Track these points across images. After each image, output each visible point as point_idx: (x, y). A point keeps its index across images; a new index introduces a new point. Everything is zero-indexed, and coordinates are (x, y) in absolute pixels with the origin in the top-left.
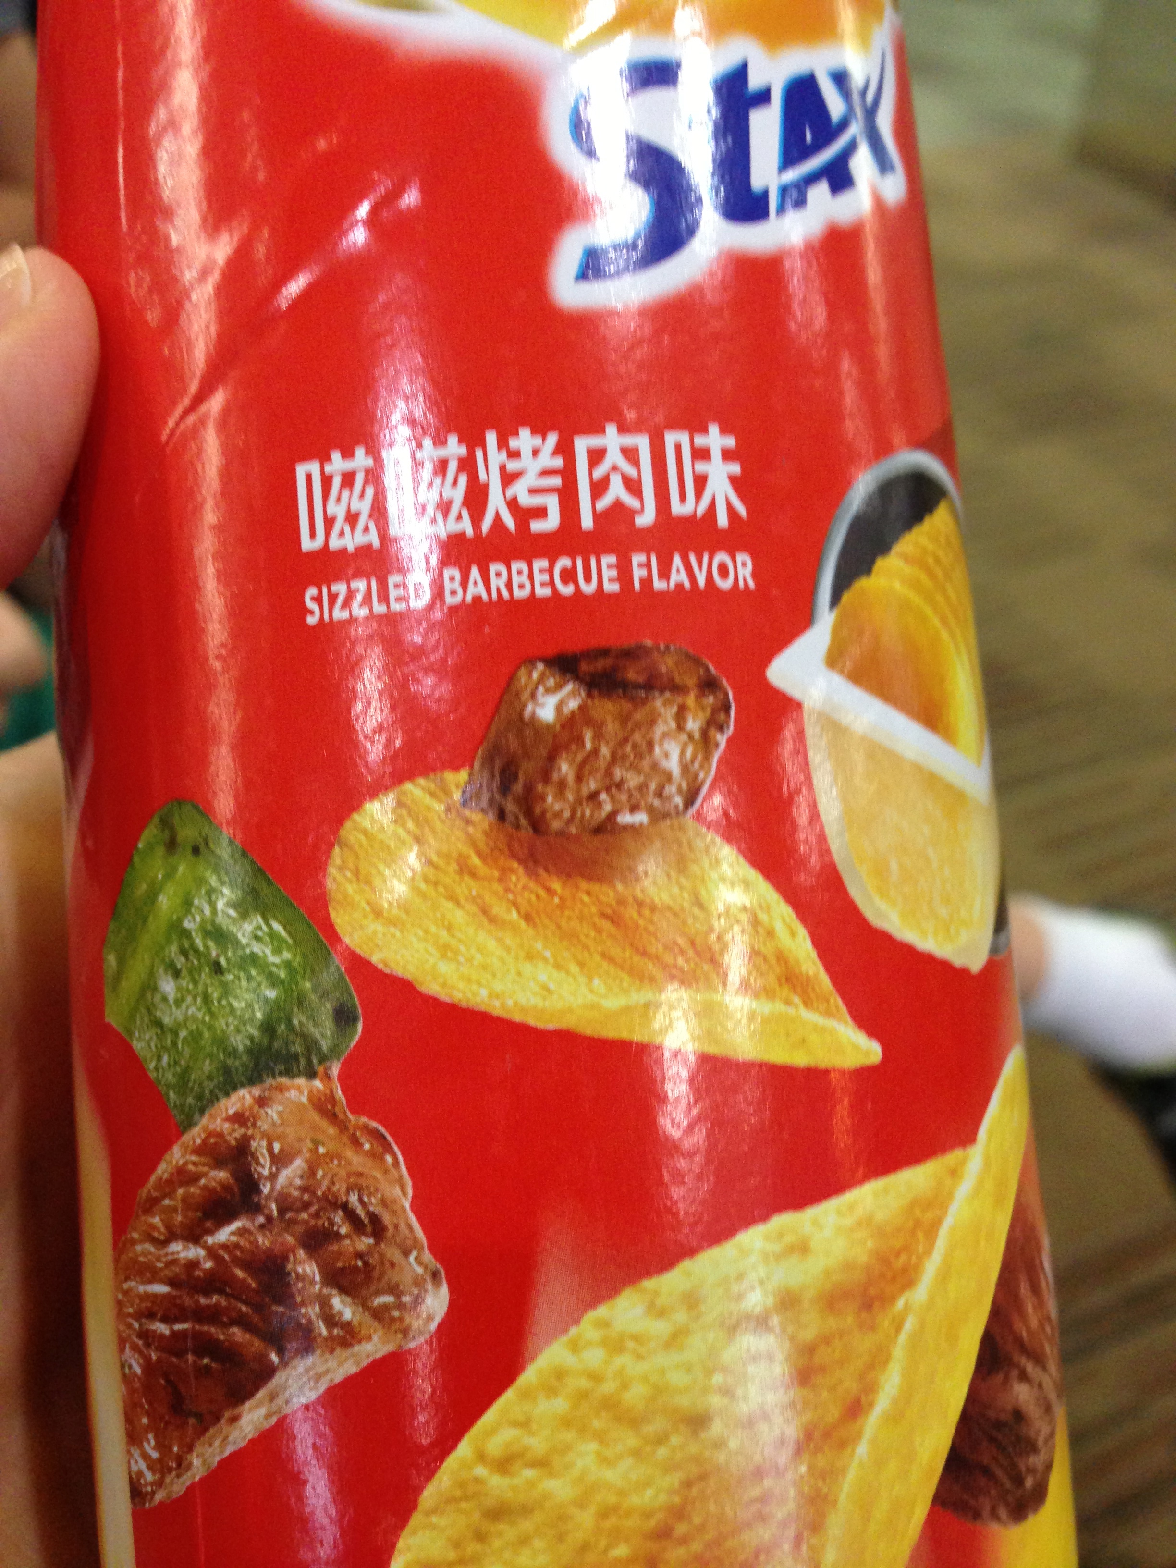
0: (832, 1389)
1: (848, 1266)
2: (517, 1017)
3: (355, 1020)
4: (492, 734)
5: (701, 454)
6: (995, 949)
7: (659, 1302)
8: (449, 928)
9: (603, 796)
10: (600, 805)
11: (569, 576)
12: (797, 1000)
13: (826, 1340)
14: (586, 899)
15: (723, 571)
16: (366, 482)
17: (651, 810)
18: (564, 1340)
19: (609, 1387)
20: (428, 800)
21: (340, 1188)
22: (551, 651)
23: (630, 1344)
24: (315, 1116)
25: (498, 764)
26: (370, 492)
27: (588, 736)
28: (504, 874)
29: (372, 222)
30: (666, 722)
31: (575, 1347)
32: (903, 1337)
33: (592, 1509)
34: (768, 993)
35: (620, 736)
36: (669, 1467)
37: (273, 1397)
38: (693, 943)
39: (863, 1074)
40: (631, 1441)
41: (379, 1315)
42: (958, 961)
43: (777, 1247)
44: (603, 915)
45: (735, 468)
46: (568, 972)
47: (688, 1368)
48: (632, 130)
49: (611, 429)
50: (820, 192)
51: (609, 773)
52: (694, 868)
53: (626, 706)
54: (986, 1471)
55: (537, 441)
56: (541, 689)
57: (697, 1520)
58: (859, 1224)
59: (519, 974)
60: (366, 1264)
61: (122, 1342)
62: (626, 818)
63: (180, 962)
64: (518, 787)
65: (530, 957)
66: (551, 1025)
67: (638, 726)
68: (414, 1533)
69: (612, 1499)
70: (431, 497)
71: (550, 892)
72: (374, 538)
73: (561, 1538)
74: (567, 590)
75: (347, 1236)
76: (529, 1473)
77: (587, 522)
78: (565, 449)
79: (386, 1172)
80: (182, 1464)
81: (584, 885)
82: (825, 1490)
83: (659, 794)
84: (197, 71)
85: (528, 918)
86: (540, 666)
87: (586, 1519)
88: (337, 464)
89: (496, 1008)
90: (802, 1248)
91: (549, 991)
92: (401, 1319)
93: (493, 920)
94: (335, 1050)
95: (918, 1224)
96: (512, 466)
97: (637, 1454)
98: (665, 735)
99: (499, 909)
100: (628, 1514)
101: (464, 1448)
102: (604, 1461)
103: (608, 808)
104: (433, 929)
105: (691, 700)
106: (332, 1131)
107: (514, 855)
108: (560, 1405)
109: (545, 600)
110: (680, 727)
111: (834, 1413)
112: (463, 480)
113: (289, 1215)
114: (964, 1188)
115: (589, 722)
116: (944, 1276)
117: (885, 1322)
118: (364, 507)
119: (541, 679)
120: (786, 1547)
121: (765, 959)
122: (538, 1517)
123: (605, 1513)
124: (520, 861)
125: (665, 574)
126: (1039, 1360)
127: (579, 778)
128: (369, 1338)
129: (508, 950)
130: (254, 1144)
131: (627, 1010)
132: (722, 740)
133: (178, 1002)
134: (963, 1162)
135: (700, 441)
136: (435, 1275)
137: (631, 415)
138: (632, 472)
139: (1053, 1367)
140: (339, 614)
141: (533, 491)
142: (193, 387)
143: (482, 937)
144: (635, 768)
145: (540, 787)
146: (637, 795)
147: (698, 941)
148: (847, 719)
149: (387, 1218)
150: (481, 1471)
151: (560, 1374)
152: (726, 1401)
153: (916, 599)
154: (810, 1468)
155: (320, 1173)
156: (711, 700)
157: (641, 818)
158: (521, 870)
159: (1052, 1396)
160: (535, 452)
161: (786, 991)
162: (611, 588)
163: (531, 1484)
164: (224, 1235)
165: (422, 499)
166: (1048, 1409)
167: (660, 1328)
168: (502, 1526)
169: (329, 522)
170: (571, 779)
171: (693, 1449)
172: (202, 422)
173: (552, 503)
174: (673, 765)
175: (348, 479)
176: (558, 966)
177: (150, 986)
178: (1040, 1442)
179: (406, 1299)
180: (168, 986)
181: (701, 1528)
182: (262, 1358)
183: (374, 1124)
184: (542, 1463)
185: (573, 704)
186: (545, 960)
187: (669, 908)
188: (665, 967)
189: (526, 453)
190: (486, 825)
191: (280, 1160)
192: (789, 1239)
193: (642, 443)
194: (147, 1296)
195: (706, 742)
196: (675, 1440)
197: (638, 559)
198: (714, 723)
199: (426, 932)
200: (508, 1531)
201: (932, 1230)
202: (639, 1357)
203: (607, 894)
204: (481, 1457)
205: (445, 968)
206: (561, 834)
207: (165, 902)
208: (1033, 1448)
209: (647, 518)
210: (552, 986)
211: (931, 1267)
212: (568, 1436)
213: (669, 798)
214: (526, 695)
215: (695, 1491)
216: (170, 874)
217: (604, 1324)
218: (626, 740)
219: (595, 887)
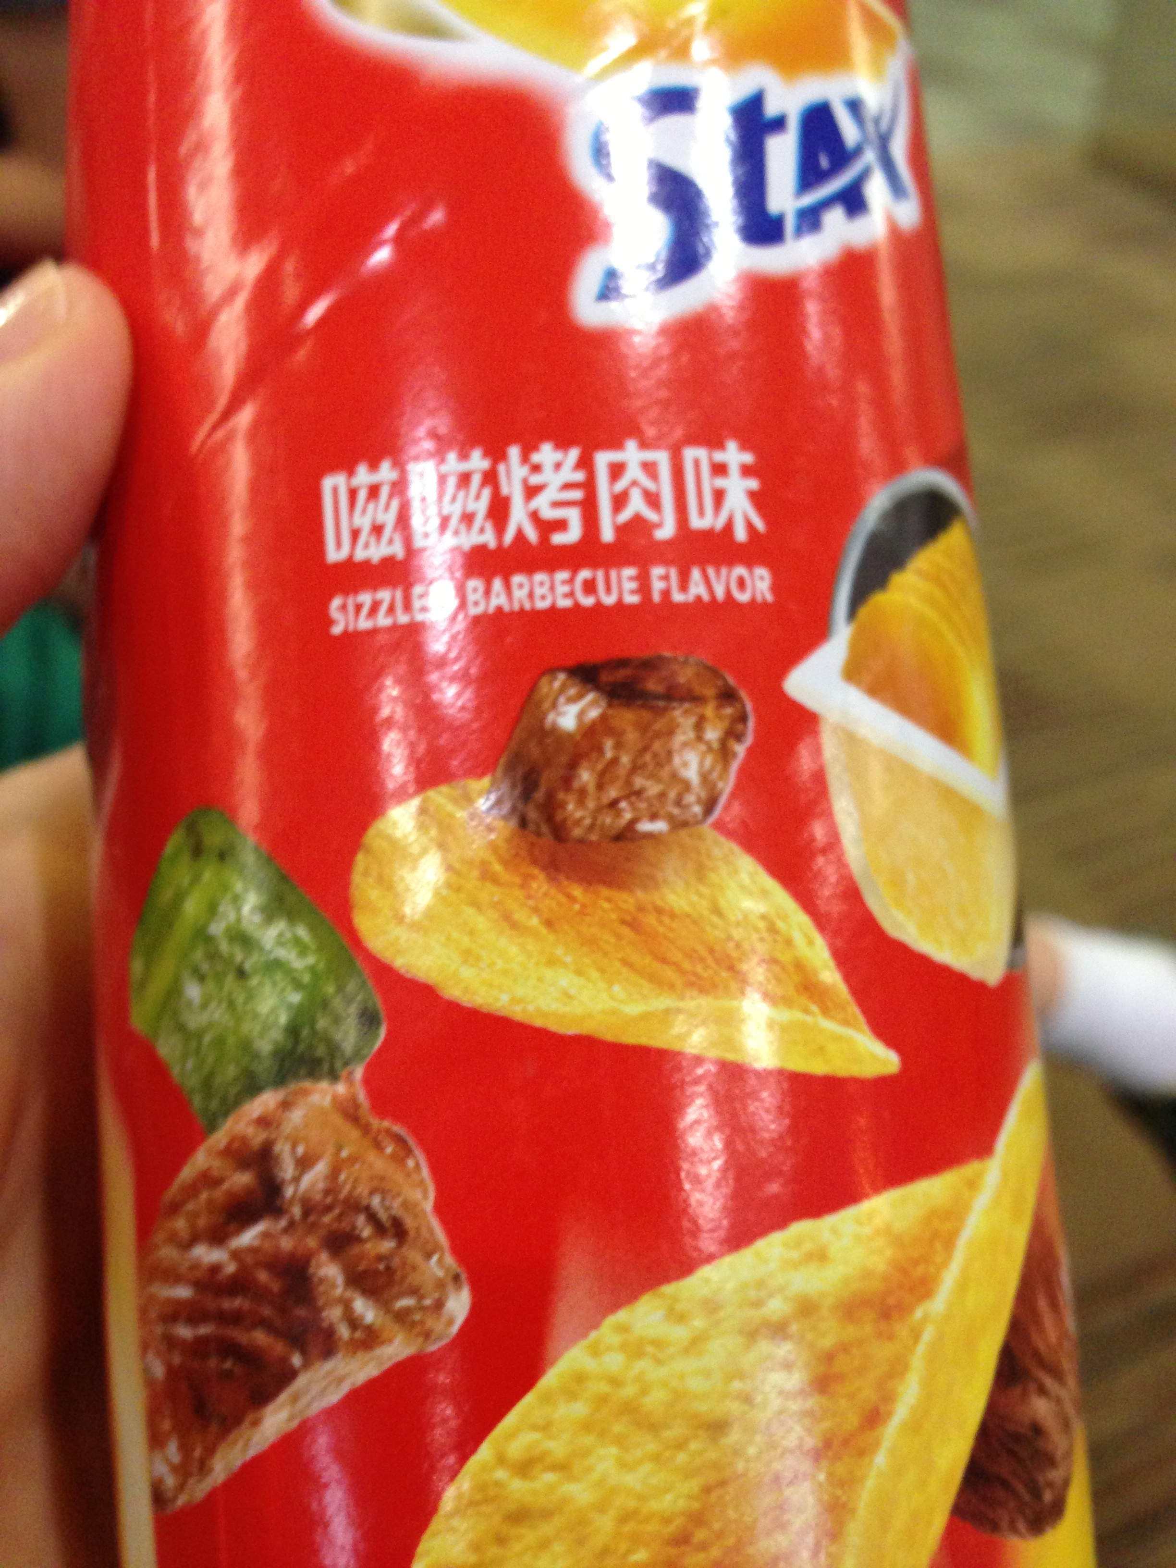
0: (851, 1397)
1: (867, 1274)
2: (538, 1022)
3: (378, 1024)
4: (513, 744)
5: (720, 469)
6: (1012, 964)
7: (679, 1307)
8: (472, 933)
9: (623, 805)
10: (618, 813)
11: (590, 587)
12: (814, 1008)
13: (844, 1348)
14: (606, 905)
15: (741, 583)
16: (391, 496)
17: (671, 818)
18: (583, 1344)
19: (629, 1391)
20: (450, 807)
21: (362, 1190)
22: (571, 663)
23: (650, 1349)
24: (338, 1120)
25: (520, 772)
26: (395, 504)
27: (608, 745)
28: (527, 878)
29: (399, 240)
30: (685, 733)
31: (596, 1352)
32: (921, 1348)
33: (612, 1513)
34: (785, 1001)
35: (640, 746)
36: (688, 1473)
37: (295, 1399)
38: (711, 951)
39: (882, 1083)
40: (652, 1447)
41: (402, 1317)
42: (975, 973)
43: (795, 1255)
44: (623, 922)
45: (753, 484)
46: (589, 979)
47: (707, 1374)
48: (653, 155)
49: (631, 445)
50: (834, 218)
51: (628, 782)
52: (713, 877)
53: (646, 715)
54: (1005, 1484)
55: (558, 456)
56: (562, 700)
57: (716, 1526)
58: (878, 1232)
59: (540, 980)
60: (388, 1268)
61: (145, 1347)
62: (645, 826)
63: (205, 967)
64: (540, 795)
65: (552, 962)
66: (570, 1029)
67: (658, 735)
68: (435, 1535)
69: (632, 1504)
70: (455, 511)
71: (572, 899)
72: (398, 550)
73: (581, 1542)
74: (588, 601)
75: (368, 1239)
76: (550, 1477)
77: (607, 534)
78: (586, 463)
79: (408, 1175)
80: (204, 1467)
81: (605, 892)
82: (844, 1499)
83: (678, 803)
84: (228, 93)
85: (549, 924)
86: (561, 677)
87: (605, 1523)
88: (363, 476)
89: (517, 1013)
90: (820, 1256)
91: (569, 997)
92: (422, 1322)
93: (514, 925)
94: (357, 1055)
95: (935, 1235)
96: (535, 480)
97: (656, 1458)
98: (685, 745)
99: (521, 915)
100: (647, 1519)
101: (485, 1451)
102: (624, 1465)
103: (628, 816)
104: (455, 934)
105: (709, 710)
106: (354, 1134)
107: (534, 862)
108: (580, 1409)
109: (565, 611)
110: (699, 738)
111: (853, 1420)
112: (487, 493)
113: (312, 1219)
114: (982, 1201)
115: (611, 732)
116: (962, 1287)
117: (902, 1331)
118: (389, 518)
119: (563, 689)
120: (805, 1554)
121: (783, 968)
122: (557, 1522)
123: (624, 1518)
124: (544, 868)
125: (684, 586)
126: (1056, 1373)
127: (600, 786)
128: (390, 1341)
129: (529, 955)
130: (277, 1148)
131: (645, 1017)
132: (740, 750)
133: (204, 1006)
134: (980, 1175)
135: (719, 457)
136: (456, 1278)
137: (650, 432)
138: (650, 485)
139: (1071, 1381)
140: (364, 624)
141: (556, 504)
142: (222, 402)
143: (503, 942)
144: (653, 776)
145: (561, 796)
146: (656, 803)
147: (717, 948)
148: (863, 731)
149: (409, 1223)
150: (501, 1474)
151: (580, 1378)
152: (745, 1408)
153: (931, 614)
154: (830, 1475)
155: (342, 1177)
156: (729, 711)
157: (660, 826)
158: (542, 876)
159: (1070, 1410)
160: (558, 466)
161: (804, 1000)
162: (632, 599)
163: (551, 1488)
164: (248, 1237)
165: (445, 512)
166: (1066, 1425)
167: (680, 1333)
168: (522, 1531)
169: (355, 534)
170: (591, 788)
171: (712, 1454)
172: (230, 438)
173: (574, 516)
174: (692, 774)
175: (374, 491)
176: (579, 973)
177: (174, 992)
178: (1059, 1454)
179: (427, 1302)
180: (193, 991)
181: (720, 1535)
182: (284, 1360)
183: (397, 1128)
184: (562, 1467)
185: (594, 714)
186: (565, 965)
187: (688, 916)
188: (683, 972)
189: (548, 467)
190: (506, 833)
191: (304, 1164)
192: (808, 1246)
193: (662, 458)
194: (169, 1301)
195: (724, 753)
196: (694, 1446)
197: (657, 571)
198: (733, 734)
199: (449, 938)
200: (528, 1536)
201: (949, 1243)
202: (659, 1362)
203: (627, 900)
204: (501, 1460)
205: (467, 973)
206: (581, 841)
207: (192, 907)
208: (1050, 1461)
209: (666, 531)
210: (572, 992)
211: (949, 1279)
212: (588, 1440)
213: (687, 807)
214: (547, 704)
215: (713, 1497)
216: (196, 879)
217: (623, 1329)
218: (646, 749)
219: (616, 894)
